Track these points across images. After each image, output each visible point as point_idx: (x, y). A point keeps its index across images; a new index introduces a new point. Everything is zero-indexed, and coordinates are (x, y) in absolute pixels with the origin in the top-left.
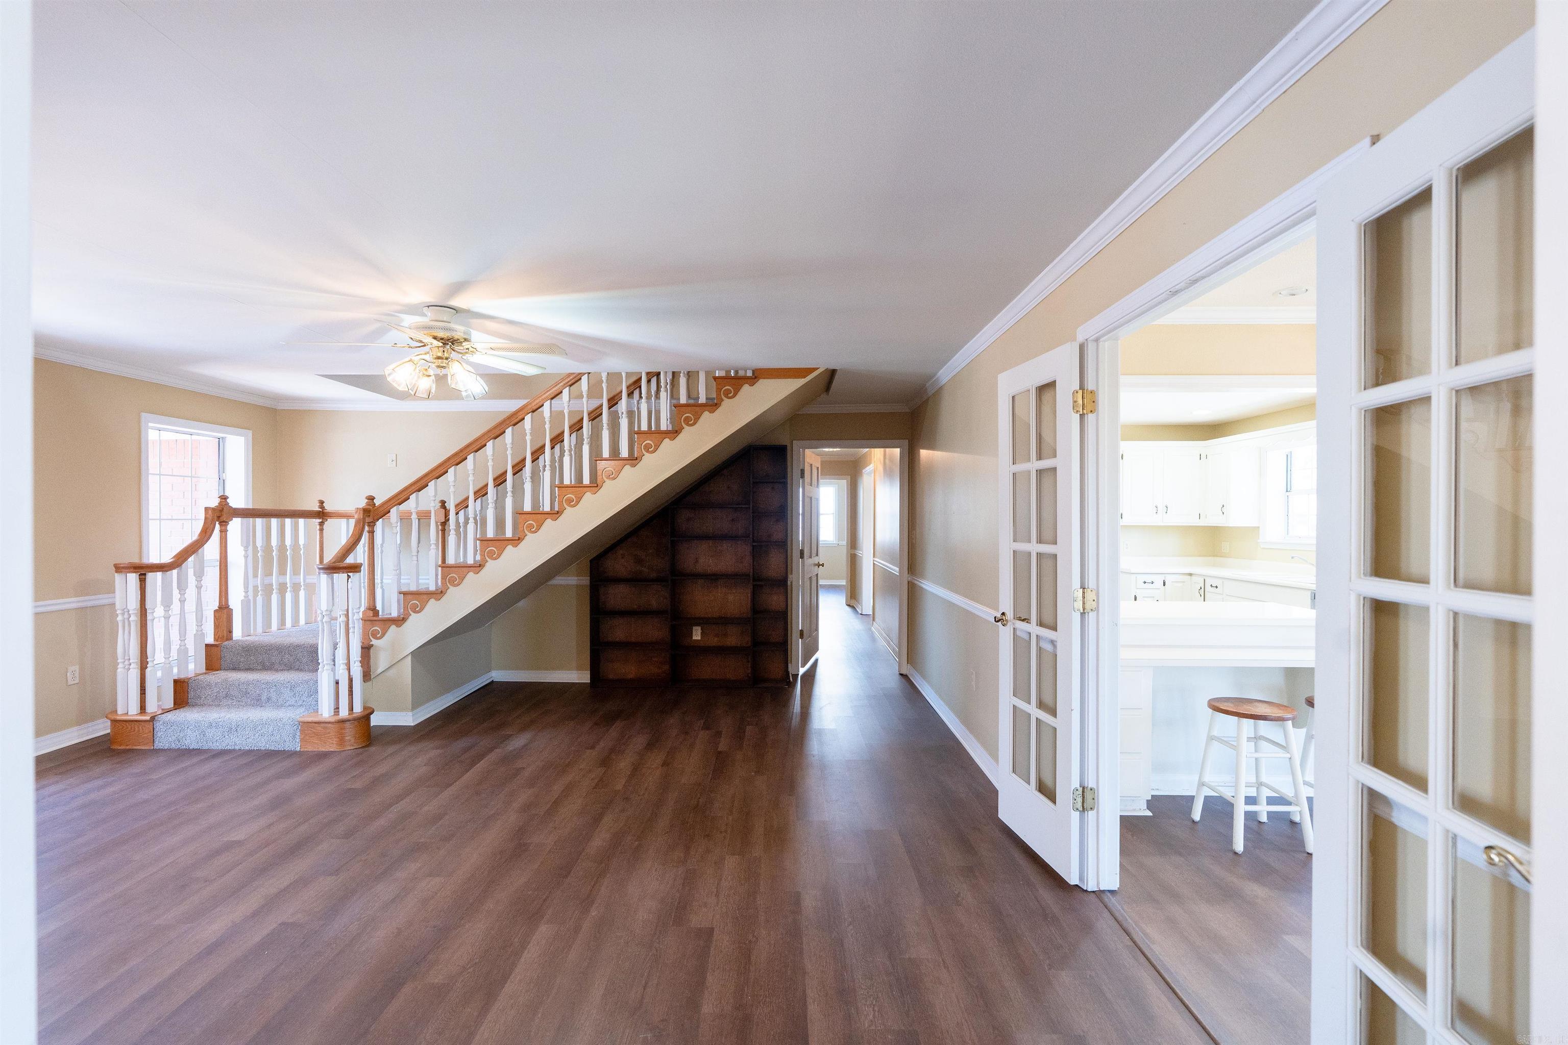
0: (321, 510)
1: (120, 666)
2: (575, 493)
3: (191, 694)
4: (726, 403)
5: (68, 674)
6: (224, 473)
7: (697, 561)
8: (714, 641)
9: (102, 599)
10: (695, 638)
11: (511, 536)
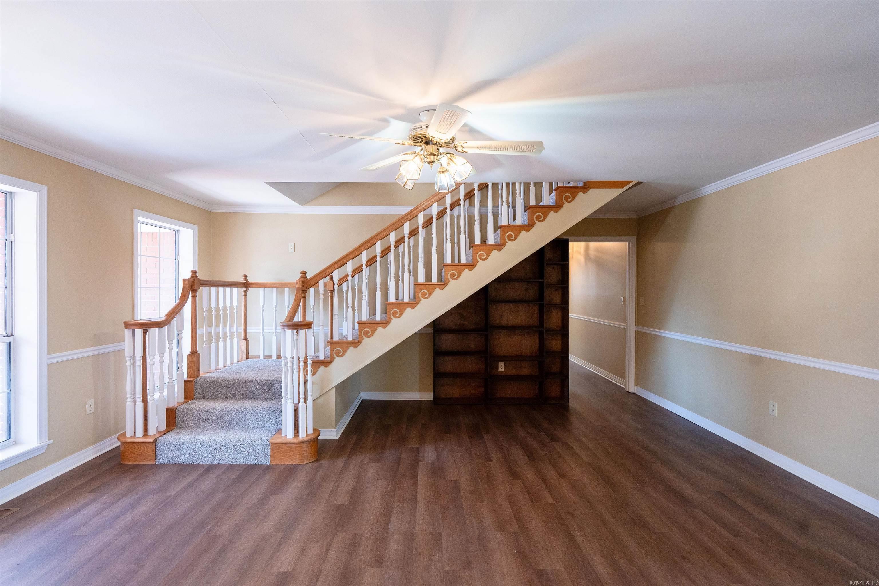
0: (246, 282)
1: (129, 400)
2: (457, 270)
3: (178, 419)
4: (566, 205)
5: (87, 406)
6: (178, 255)
7: (502, 317)
8: (513, 372)
9: (110, 348)
10: (500, 370)
11: (408, 301)
